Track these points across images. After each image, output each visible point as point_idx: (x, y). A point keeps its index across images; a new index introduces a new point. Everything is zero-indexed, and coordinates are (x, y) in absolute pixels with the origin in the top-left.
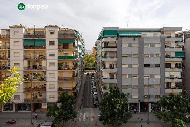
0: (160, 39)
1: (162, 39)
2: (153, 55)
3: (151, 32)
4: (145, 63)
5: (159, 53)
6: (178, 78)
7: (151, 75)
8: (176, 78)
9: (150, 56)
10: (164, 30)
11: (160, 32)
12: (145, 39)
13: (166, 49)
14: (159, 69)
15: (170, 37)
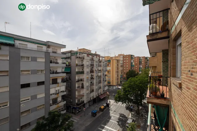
0: (44, 53)
1: (47, 53)
2: (35, 72)
3: (33, 43)
4: (22, 83)
5: (43, 69)
6: (63, 92)
7: (32, 97)
8: (61, 92)
9: (30, 73)
10: (49, 44)
11: (46, 45)
12: (21, 50)
13: (52, 65)
14: (43, 87)
15: (55, 53)
